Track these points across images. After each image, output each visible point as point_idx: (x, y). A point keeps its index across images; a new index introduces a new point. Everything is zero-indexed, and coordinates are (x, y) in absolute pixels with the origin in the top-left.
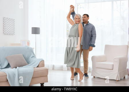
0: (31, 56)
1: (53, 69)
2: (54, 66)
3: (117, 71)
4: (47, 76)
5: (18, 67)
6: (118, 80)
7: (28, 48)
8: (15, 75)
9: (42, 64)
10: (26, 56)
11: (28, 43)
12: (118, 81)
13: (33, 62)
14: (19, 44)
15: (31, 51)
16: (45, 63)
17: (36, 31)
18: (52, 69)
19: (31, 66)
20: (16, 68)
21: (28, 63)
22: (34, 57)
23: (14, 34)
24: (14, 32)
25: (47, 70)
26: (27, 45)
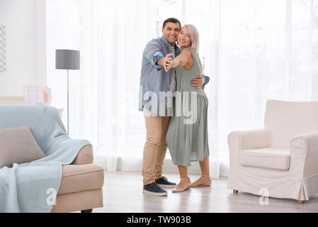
0: (55, 133)
1: (118, 170)
2: (119, 161)
3: (301, 175)
4: (100, 189)
5: (15, 165)
6: (303, 199)
7: (46, 109)
8: (7, 185)
9: (85, 154)
10: (41, 133)
11: (46, 96)
12: (303, 202)
13: (61, 150)
14: (20, 99)
15: (55, 117)
16: (95, 154)
17: (67, 60)
18: (115, 168)
19: (53, 162)
20: (11, 166)
21: (46, 152)
22: (63, 134)
23: (5, 70)
24: (5, 64)
25: (100, 174)
26: (41, 100)
